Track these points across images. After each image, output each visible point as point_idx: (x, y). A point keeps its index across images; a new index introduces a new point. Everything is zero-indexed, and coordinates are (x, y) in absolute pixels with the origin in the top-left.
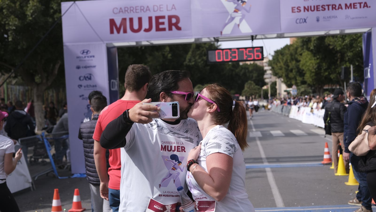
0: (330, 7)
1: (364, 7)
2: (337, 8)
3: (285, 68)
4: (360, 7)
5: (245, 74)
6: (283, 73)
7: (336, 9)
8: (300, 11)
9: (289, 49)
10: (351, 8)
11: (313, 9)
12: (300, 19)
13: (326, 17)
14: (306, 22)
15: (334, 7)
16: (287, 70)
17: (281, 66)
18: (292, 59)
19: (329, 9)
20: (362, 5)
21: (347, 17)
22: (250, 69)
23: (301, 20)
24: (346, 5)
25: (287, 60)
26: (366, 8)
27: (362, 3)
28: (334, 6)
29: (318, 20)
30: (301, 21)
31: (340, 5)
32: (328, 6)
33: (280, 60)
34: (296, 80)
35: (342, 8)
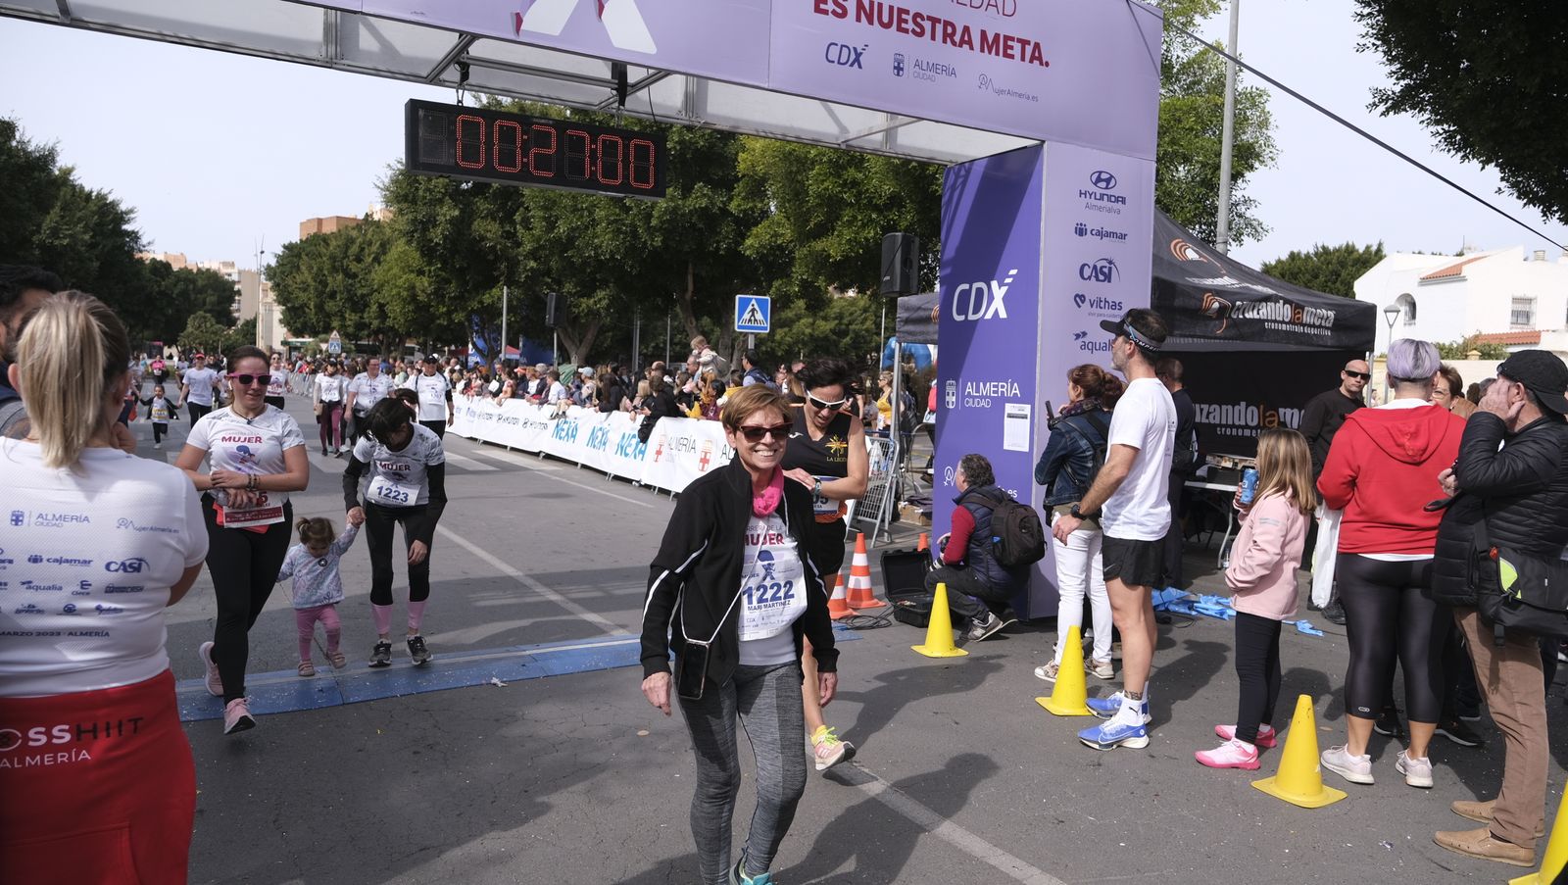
0: (939, 28)
1: (1031, 61)
2: (957, 38)
3: (316, 289)
4: (1023, 59)
5: (184, 293)
6: (309, 299)
7: (954, 43)
8: (844, 14)
9: (328, 245)
10: (997, 54)
11: (885, 19)
12: (842, 46)
13: (925, 68)
14: (860, 67)
15: (950, 33)
16: (320, 294)
17: (303, 283)
18: (334, 270)
19: (933, 38)
20: (1029, 49)
21: (984, 81)
22: (200, 283)
23: (845, 50)
24: (984, 34)
25: (320, 269)
26: (1036, 62)
27: (1028, 43)
28: (949, 30)
29: (899, 69)
30: (843, 60)
31: (966, 29)
32: (934, 21)
33: (303, 268)
34: (343, 318)
35: (970, 43)
